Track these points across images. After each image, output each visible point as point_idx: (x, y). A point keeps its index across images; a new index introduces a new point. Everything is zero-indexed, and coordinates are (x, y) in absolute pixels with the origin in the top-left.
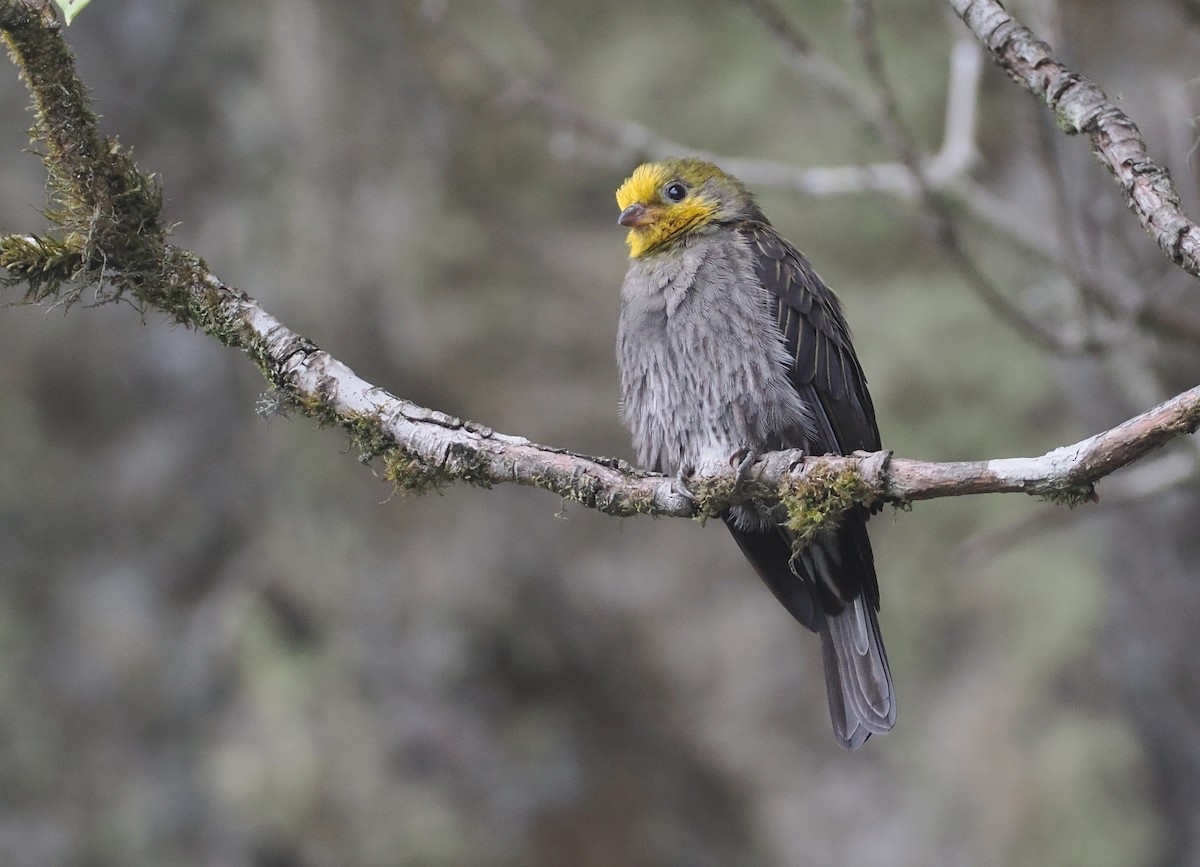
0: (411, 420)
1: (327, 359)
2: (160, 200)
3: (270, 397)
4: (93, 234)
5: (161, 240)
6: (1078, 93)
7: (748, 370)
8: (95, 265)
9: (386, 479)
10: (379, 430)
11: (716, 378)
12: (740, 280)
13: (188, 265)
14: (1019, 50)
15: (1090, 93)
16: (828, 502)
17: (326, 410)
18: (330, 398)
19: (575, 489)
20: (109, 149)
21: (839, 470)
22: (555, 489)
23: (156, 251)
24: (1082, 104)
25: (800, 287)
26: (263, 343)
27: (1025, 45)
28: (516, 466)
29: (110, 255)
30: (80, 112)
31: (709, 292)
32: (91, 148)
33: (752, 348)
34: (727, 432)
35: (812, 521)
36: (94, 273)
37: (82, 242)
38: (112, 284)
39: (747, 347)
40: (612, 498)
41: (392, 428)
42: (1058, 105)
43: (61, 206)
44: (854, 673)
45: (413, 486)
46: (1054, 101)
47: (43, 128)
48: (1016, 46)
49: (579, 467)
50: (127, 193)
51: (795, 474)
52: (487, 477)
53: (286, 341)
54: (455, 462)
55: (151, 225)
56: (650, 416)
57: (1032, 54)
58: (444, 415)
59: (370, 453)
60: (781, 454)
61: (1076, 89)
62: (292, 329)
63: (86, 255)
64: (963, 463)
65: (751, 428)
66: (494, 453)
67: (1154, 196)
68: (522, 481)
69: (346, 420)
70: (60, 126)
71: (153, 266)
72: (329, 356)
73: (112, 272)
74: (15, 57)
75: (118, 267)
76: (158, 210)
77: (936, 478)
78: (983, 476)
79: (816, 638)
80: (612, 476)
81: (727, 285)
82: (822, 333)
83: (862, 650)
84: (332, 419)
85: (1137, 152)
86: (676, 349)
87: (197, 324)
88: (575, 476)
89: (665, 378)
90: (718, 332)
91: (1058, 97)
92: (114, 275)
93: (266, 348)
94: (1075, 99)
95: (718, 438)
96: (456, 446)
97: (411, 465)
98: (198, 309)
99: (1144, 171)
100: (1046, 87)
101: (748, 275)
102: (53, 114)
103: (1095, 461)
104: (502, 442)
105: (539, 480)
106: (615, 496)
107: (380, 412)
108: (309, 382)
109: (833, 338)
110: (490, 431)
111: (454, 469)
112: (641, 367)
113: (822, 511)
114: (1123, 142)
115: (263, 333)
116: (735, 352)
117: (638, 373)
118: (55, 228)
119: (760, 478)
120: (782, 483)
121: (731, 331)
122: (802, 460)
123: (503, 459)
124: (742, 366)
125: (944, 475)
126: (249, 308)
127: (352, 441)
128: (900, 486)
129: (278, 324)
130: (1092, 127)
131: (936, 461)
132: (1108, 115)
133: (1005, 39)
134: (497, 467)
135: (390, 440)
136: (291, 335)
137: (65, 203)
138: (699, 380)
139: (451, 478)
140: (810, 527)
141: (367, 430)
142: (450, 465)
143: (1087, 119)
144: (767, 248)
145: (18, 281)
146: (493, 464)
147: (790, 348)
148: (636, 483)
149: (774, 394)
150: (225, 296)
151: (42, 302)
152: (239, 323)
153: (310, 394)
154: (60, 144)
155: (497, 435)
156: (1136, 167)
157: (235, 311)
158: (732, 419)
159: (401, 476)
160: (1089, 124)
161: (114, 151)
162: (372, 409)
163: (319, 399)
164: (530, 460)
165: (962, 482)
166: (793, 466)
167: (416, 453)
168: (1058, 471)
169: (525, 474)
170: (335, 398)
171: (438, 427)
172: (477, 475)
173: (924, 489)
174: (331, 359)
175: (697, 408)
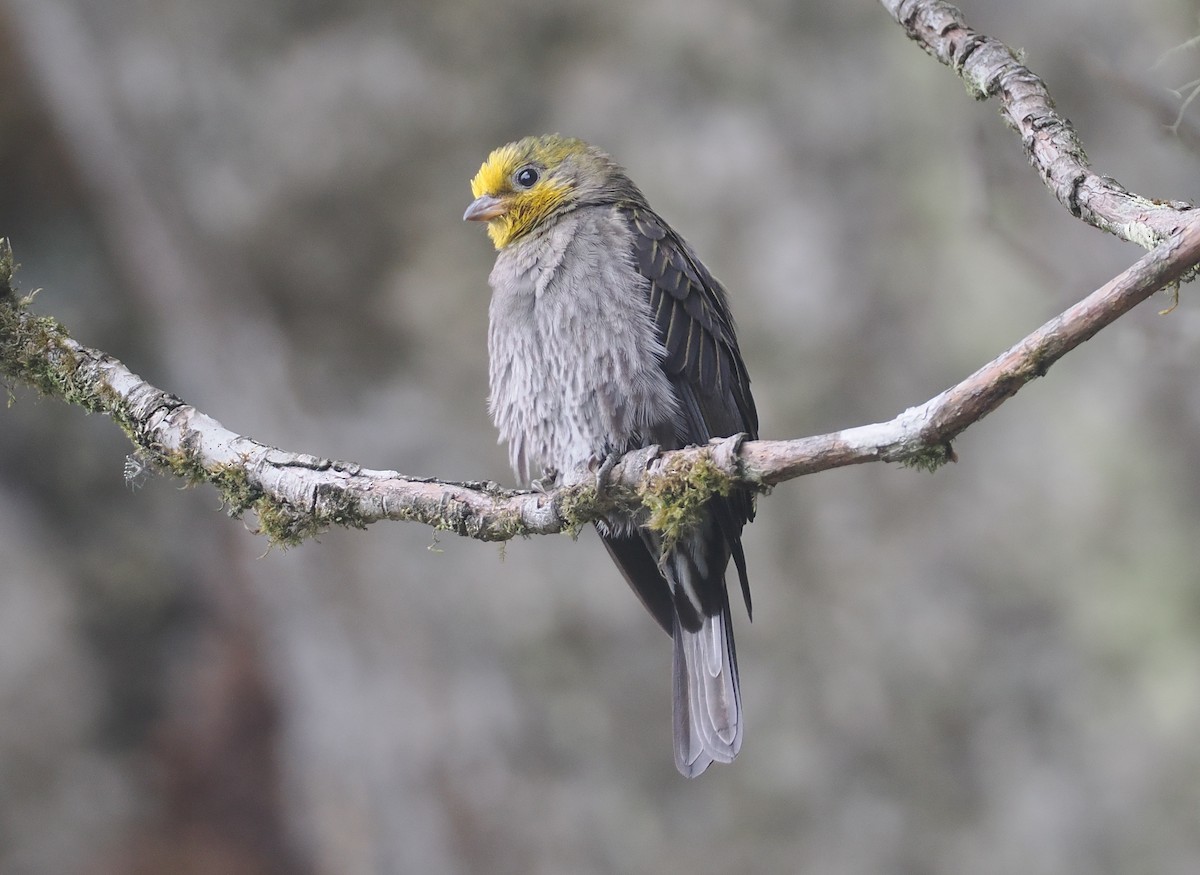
0: (277, 466)
1: (191, 413)
2: (8, 266)
5: (15, 308)
6: (982, 54)
7: (615, 357)
9: (257, 531)
10: (246, 481)
11: (581, 362)
12: (614, 258)
13: (44, 331)
14: (926, 19)
15: (995, 53)
16: (685, 494)
17: (192, 466)
18: (195, 453)
19: (445, 517)
21: (693, 460)
22: (425, 521)
23: (9, 321)
24: (986, 65)
25: (678, 271)
26: (124, 403)
27: (931, 12)
28: (385, 501)
31: (579, 269)
33: (622, 334)
35: (672, 519)
39: (617, 331)
40: (481, 522)
41: (259, 477)
42: (964, 70)
44: (703, 695)
45: (286, 535)
46: (960, 66)
48: (923, 16)
49: (447, 494)
51: (651, 472)
52: (358, 516)
53: (148, 399)
54: (324, 504)
55: (5, 294)
56: (511, 405)
57: (939, 21)
58: (311, 457)
59: (239, 506)
61: (981, 50)
62: (155, 386)
64: (816, 437)
66: (362, 490)
67: (1052, 149)
68: (394, 516)
69: (213, 474)
71: (7, 336)
72: (194, 410)
76: (7, 277)
77: (789, 455)
78: (836, 447)
80: (480, 499)
81: (599, 262)
82: (697, 323)
83: (714, 671)
84: (201, 475)
85: (1038, 107)
86: (543, 333)
87: (58, 391)
88: (443, 503)
89: (529, 362)
90: (587, 313)
91: (962, 61)
93: (127, 409)
94: (980, 61)
95: (580, 430)
96: (323, 487)
97: (280, 514)
98: (58, 377)
99: (1045, 125)
100: (952, 53)
101: (624, 255)
103: (945, 418)
104: (371, 478)
105: (408, 513)
106: (484, 519)
107: (246, 461)
108: (172, 438)
109: (710, 330)
110: (358, 468)
111: (324, 513)
112: (508, 355)
113: (681, 505)
114: (1024, 98)
115: (124, 393)
116: (604, 336)
117: (504, 361)
119: (620, 481)
120: (640, 482)
121: (601, 313)
122: (659, 456)
123: (372, 495)
124: (609, 351)
125: (799, 452)
126: (108, 370)
128: (756, 469)
129: (140, 382)
130: (996, 88)
131: (789, 439)
132: (1010, 73)
133: (913, 10)
134: (366, 505)
135: (258, 491)
136: (152, 392)
138: (563, 364)
139: (324, 522)
140: (671, 525)
141: (234, 482)
142: (320, 509)
143: (991, 80)
144: (646, 228)
146: (362, 502)
147: (661, 339)
148: (505, 503)
149: (645, 385)
150: (83, 359)
152: (98, 386)
153: (176, 451)
155: (365, 472)
156: (1036, 123)
157: (93, 373)
160: (993, 85)
162: (237, 459)
163: (184, 455)
164: (398, 493)
165: (816, 457)
166: (650, 462)
167: (285, 501)
168: (908, 433)
169: (394, 509)
170: (199, 453)
171: (305, 470)
172: (347, 515)
173: (779, 469)
174: (195, 412)
175: (559, 394)
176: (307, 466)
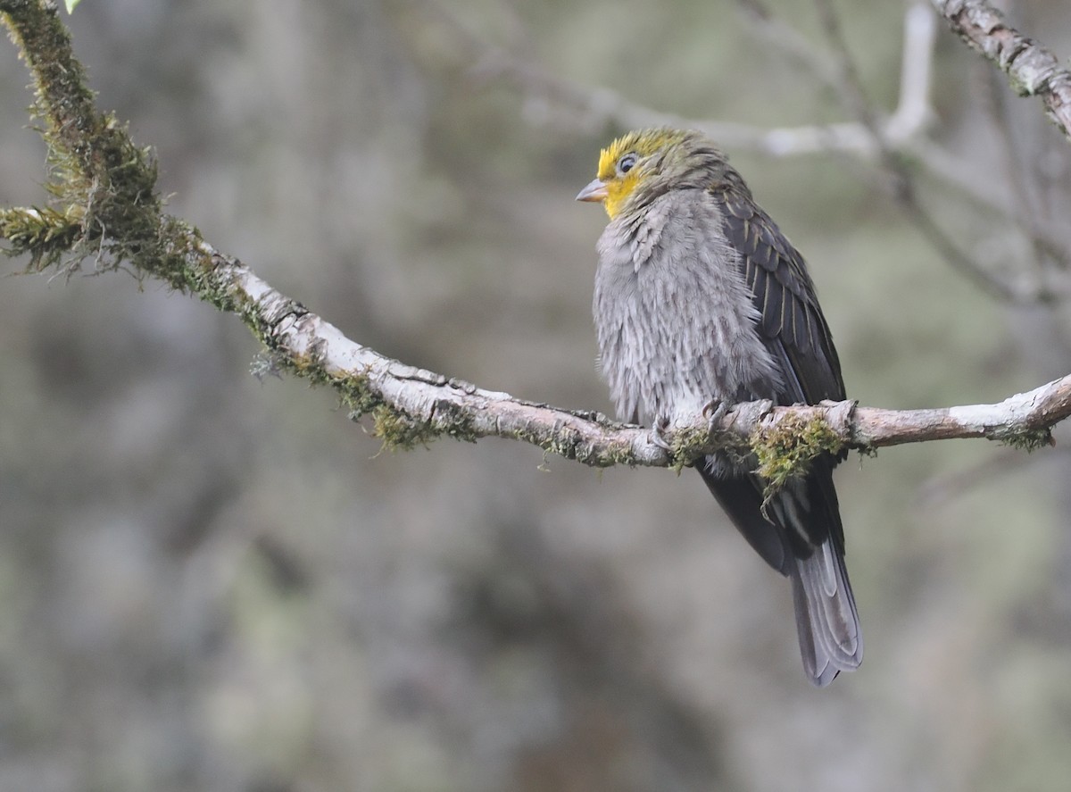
0: (399, 378)
1: (317, 321)
2: (155, 173)
3: (264, 358)
4: (92, 206)
5: (157, 210)
6: (1030, 56)
7: (718, 324)
8: (94, 235)
9: (375, 435)
10: (368, 389)
11: (687, 332)
12: (708, 240)
13: (183, 234)
14: (973, 17)
15: (1042, 57)
16: (797, 450)
17: (317, 370)
18: (321, 358)
19: (556, 441)
20: (106, 124)
21: (808, 419)
22: (537, 442)
23: (152, 221)
24: (1035, 67)
25: (768, 246)
26: (256, 307)
27: (979, 12)
28: (499, 421)
29: (109, 226)
30: (77, 89)
31: (676, 250)
32: (88, 123)
33: (721, 304)
34: (699, 384)
35: (782, 469)
36: (93, 243)
37: (81, 214)
38: (112, 252)
39: (716, 303)
40: (591, 449)
41: (380, 386)
42: (1013, 68)
43: (61, 180)
44: (823, 613)
45: (401, 441)
46: (1008, 65)
47: (43, 106)
48: (971, 13)
49: (559, 421)
50: (123, 166)
51: (765, 423)
52: (472, 431)
53: (278, 305)
54: (441, 417)
55: (147, 196)
56: (626, 370)
57: (986, 21)
58: (430, 373)
59: (359, 411)
60: (751, 404)
61: (1028, 53)
62: (284, 293)
63: (86, 226)
64: (926, 411)
65: (721, 381)
66: (477, 408)
68: (505, 435)
69: (336, 379)
70: (59, 102)
71: (149, 235)
72: (318, 319)
73: (110, 242)
74: (15, 38)
75: (117, 237)
76: (153, 181)
77: (900, 425)
78: (945, 422)
79: (787, 582)
80: (590, 429)
81: (695, 245)
82: (788, 289)
83: (831, 591)
84: (323, 379)
86: (648, 305)
87: (192, 290)
88: (556, 429)
89: (640, 332)
90: (687, 288)
91: (1011, 60)
92: (112, 244)
93: (258, 312)
94: (1027, 63)
95: (692, 390)
96: (441, 402)
97: (398, 421)
98: (193, 276)
100: (999, 51)
101: (717, 235)
102: (53, 91)
103: (1051, 407)
104: (486, 398)
105: (521, 434)
106: (595, 448)
107: (369, 371)
108: (300, 344)
109: (799, 294)
110: (474, 388)
111: (440, 425)
112: (617, 323)
113: (791, 458)
115: (256, 298)
116: (704, 308)
117: (615, 328)
118: (56, 201)
119: (731, 429)
120: (752, 432)
121: (700, 287)
122: (771, 410)
123: (487, 414)
124: (711, 321)
125: (908, 422)
126: (241, 274)
127: (342, 400)
128: (865, 435)
129: (269, 289)
130: (1044, 89)
131: (900, 409)
132: (1059, 77)
133: (960, 7)
134: (480, 422)
135: (378, 398)
136: (282, 299)
137: (65, 176)
138: (671, 334)
139: (437, 433)
140: (780, 475)
141: (356, 389)
142: (436, 421)
143: (1039, 82)
144: (736, 209)
145: (21, 252)
146: (478, 419)
147: (758, 304)
148: (614, 434)
149: (742, 348)
150: (218, 263)
151: (45, 271)
152: (233, 288)
153: (302, 355)
154: (59, 120)
155: (480, 391)
157: (228, 277)
158: (704, 373)
159: (389, 432)
160: (1042, 86)
161: (110, 126)
162: (361, 368)
163: (310, 360)
164: (512, 414)
165: (925, 429)
166: (763, 416)
167: (403, 410)
168: (1015, 417)
169: (508, 428)
170: (325, 358)
171: (424, 384)
172: (461, 429)
173: (889, 436)
174: (321, 321)
175: (671, 361)
176: (426, 381)
